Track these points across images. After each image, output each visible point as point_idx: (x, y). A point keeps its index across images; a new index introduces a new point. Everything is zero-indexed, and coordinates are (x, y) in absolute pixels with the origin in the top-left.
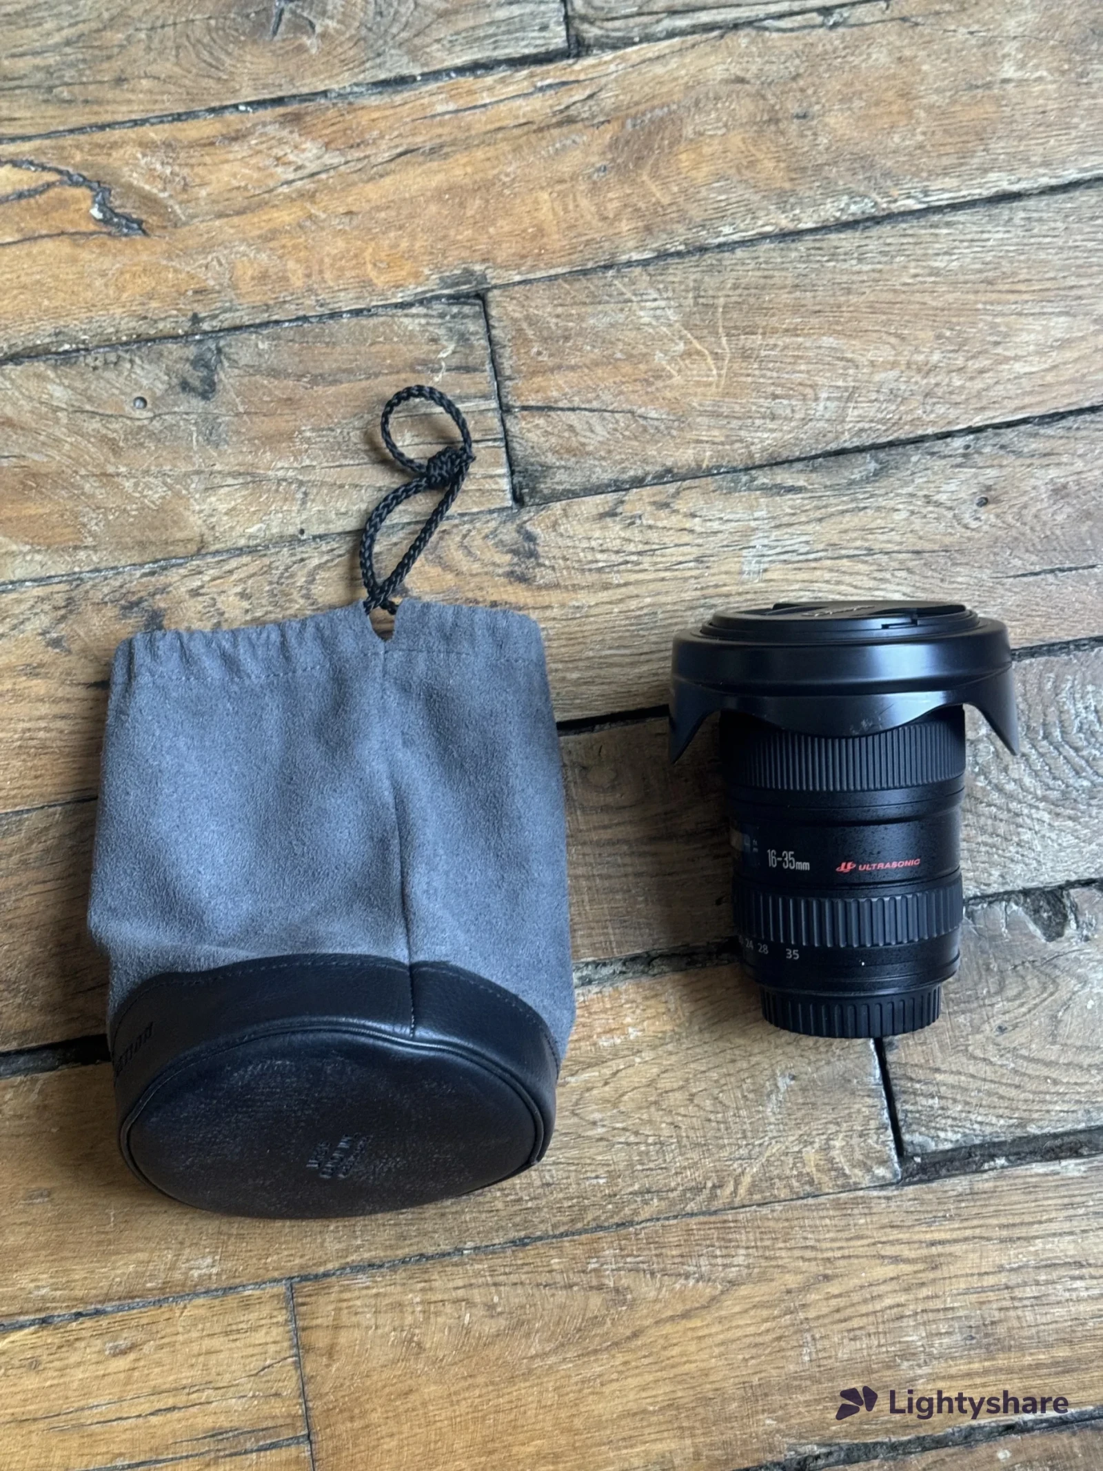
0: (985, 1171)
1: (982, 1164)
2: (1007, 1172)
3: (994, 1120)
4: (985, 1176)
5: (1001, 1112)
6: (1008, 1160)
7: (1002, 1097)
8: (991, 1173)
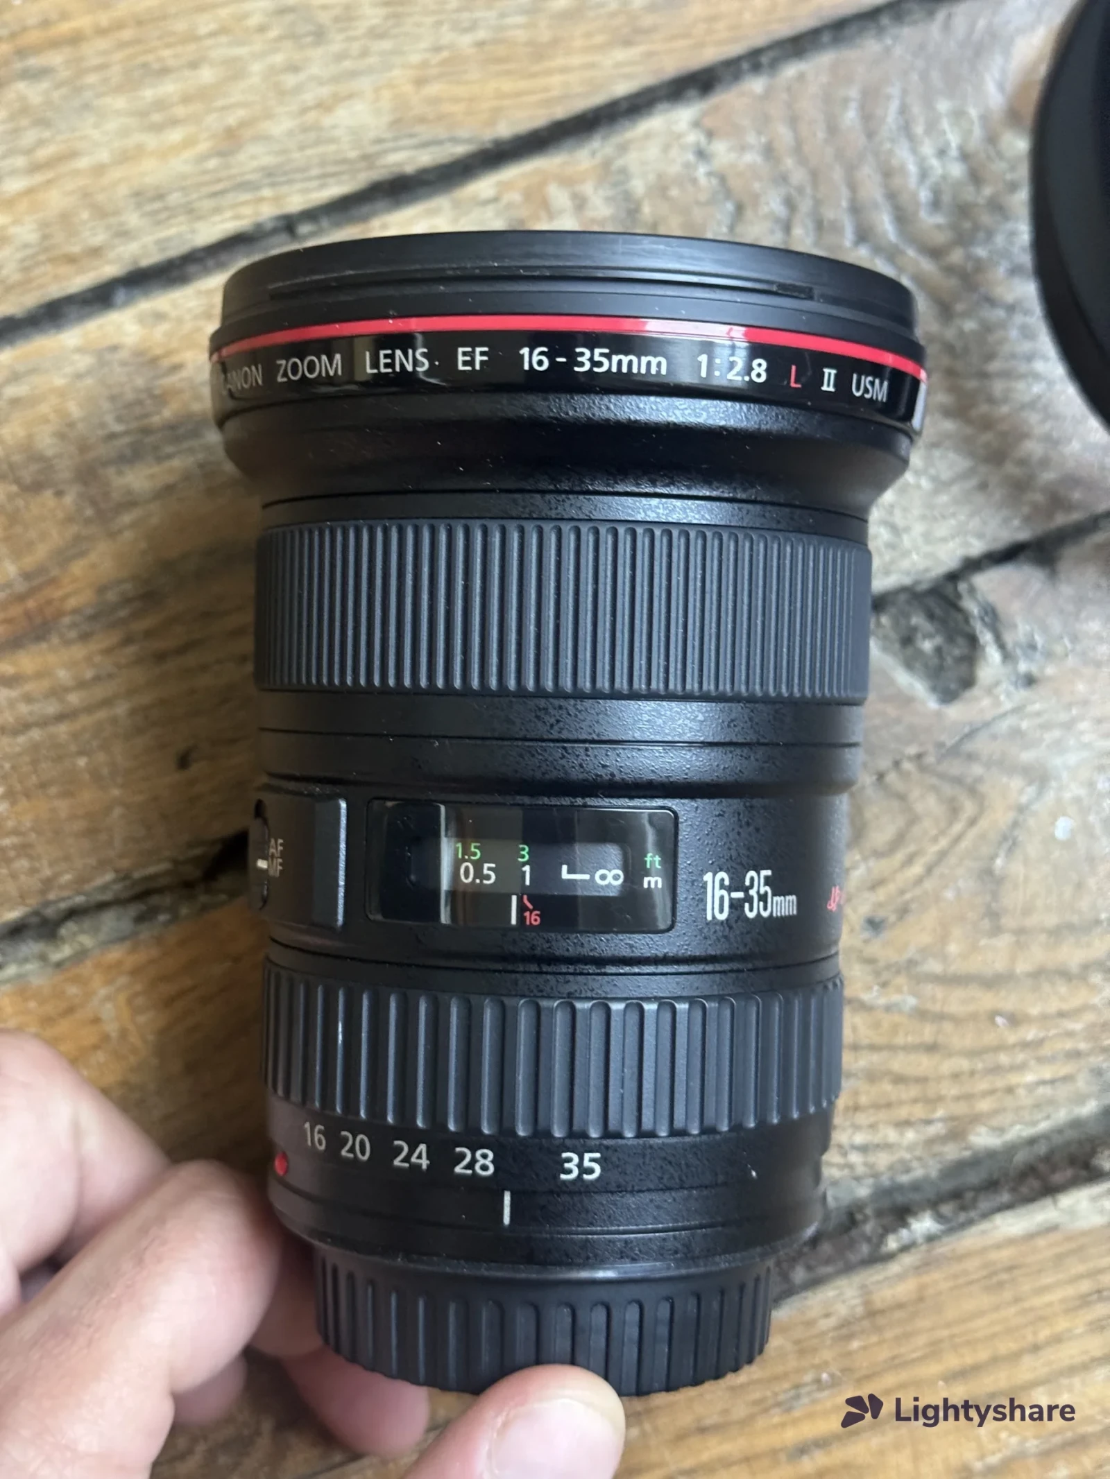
0: (890, 1257)
1: (882, 1238)
2: (943, 1248)
3: (892, 1135)
4: (894, 1268)
5: (903, 1113)
6: (940, 1218)
7: (899, 1079)
8: (908, 1260)
